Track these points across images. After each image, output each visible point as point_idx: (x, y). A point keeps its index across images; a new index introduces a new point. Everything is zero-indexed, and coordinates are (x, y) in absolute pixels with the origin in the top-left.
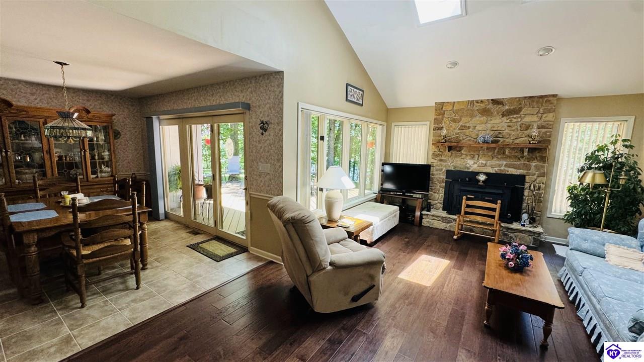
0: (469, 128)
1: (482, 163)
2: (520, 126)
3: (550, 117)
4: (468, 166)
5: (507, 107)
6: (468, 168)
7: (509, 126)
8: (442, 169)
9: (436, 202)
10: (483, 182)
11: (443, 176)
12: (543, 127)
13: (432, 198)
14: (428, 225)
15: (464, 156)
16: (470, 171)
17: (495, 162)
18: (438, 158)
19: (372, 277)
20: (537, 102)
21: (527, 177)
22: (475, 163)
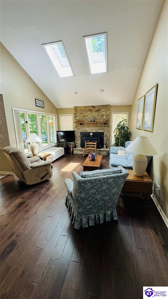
0: (86, 116)
1: (91, 129)
2: (101, 116)
3: (108, 112)
4: (87, 130)
5: (97, 109)
7: (98, 115)
8: (79, 132)
9: (78, 144)
10: (92, 135)
11: (79, 135)
12: (107, 116)
14: (76, 153)
15: (85, 127)
17: (95, 128)
18: (77, 128)
19: (47, 170)
20: (105, 107)
21: (104, 133)
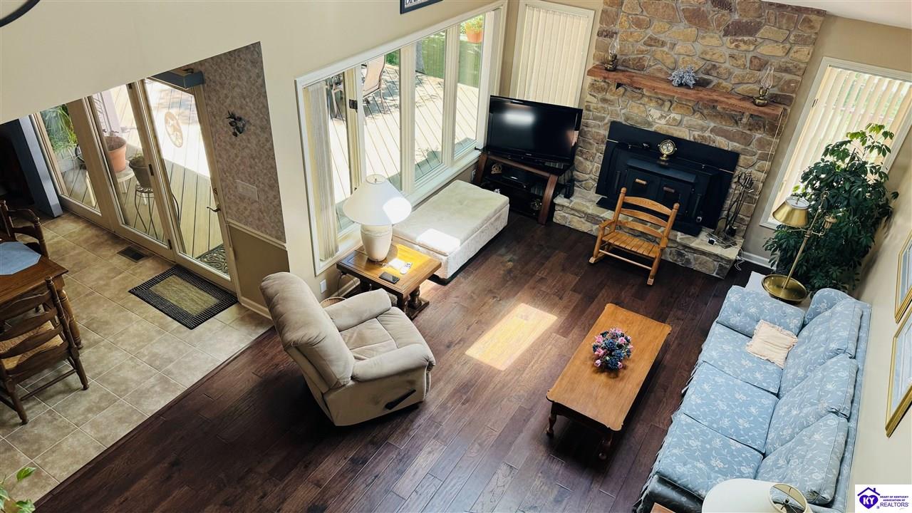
0: (663, 44)
1: (674, 119)
2: (751, 62)
3: (802, 53)
4: (650, 119)
5: (737, 17)
6: (650, 124)
8: (604, 118)
9: (587, 176)
10: (668, 156)
11: (604, 132)
12: (787, 70)
13: (579, 169)
14: (563, 222)
15: (646, 99)
16: (652, 129)
17: (696, 120)
18: (600, 96)
21: (742, 157)
22: (662, 117)
